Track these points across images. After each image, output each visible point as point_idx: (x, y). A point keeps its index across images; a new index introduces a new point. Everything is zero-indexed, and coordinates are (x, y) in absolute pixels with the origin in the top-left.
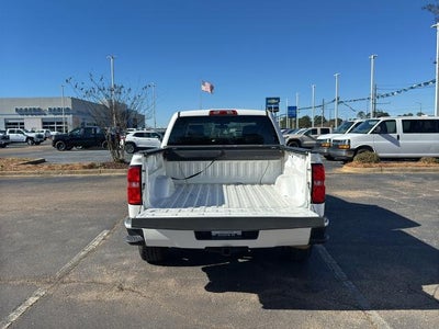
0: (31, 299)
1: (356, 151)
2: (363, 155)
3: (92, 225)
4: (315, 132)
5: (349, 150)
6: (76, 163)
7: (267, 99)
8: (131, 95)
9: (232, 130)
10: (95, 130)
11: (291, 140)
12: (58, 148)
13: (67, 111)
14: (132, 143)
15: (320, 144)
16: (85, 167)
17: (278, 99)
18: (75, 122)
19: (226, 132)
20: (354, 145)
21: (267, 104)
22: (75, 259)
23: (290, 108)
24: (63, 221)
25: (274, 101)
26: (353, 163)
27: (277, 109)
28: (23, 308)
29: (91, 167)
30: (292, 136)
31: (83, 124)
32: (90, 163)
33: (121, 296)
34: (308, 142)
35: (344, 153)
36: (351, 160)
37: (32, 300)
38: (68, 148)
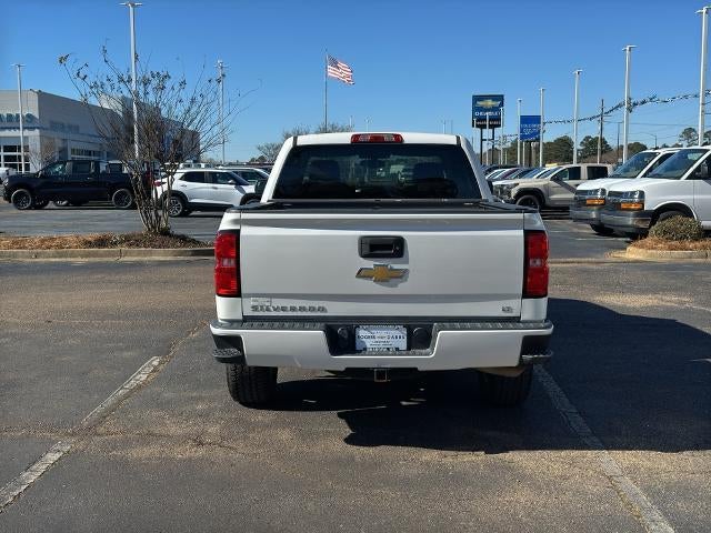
0: (49, 456)
1: (655, 216)
2: (668, 223)
3: (127, 349)
4: (575, 173)
5: (641, 213)
6: (69, 236)
7: (476, 99)
8: (186, 95)
9: (394, 169)
10: (97, 164)
11: (523, 192)
12: (18, 202)
13: (30, 122)
14: (179, 196)
15: (582, 200)
16: (88, 244)
17: (500, 98)
18: (46, 147)
19: (381, 172)
20: (651, 204)
21: (476, 109)
22: (110, 400)
23: (525, 120)
24: (70, 341)
25: (490, 103)
26: (648, 241)
27: (495, 122)
28: (41, 467)
29: (102, 242)
30: (525, 183)
31: (63, 151)
32: (97, 235)
33: (201, 451)
34: (559, 196)
35: (630, 221)
36: (643, 234)
37: (52, 457)
38: (38, 205)
